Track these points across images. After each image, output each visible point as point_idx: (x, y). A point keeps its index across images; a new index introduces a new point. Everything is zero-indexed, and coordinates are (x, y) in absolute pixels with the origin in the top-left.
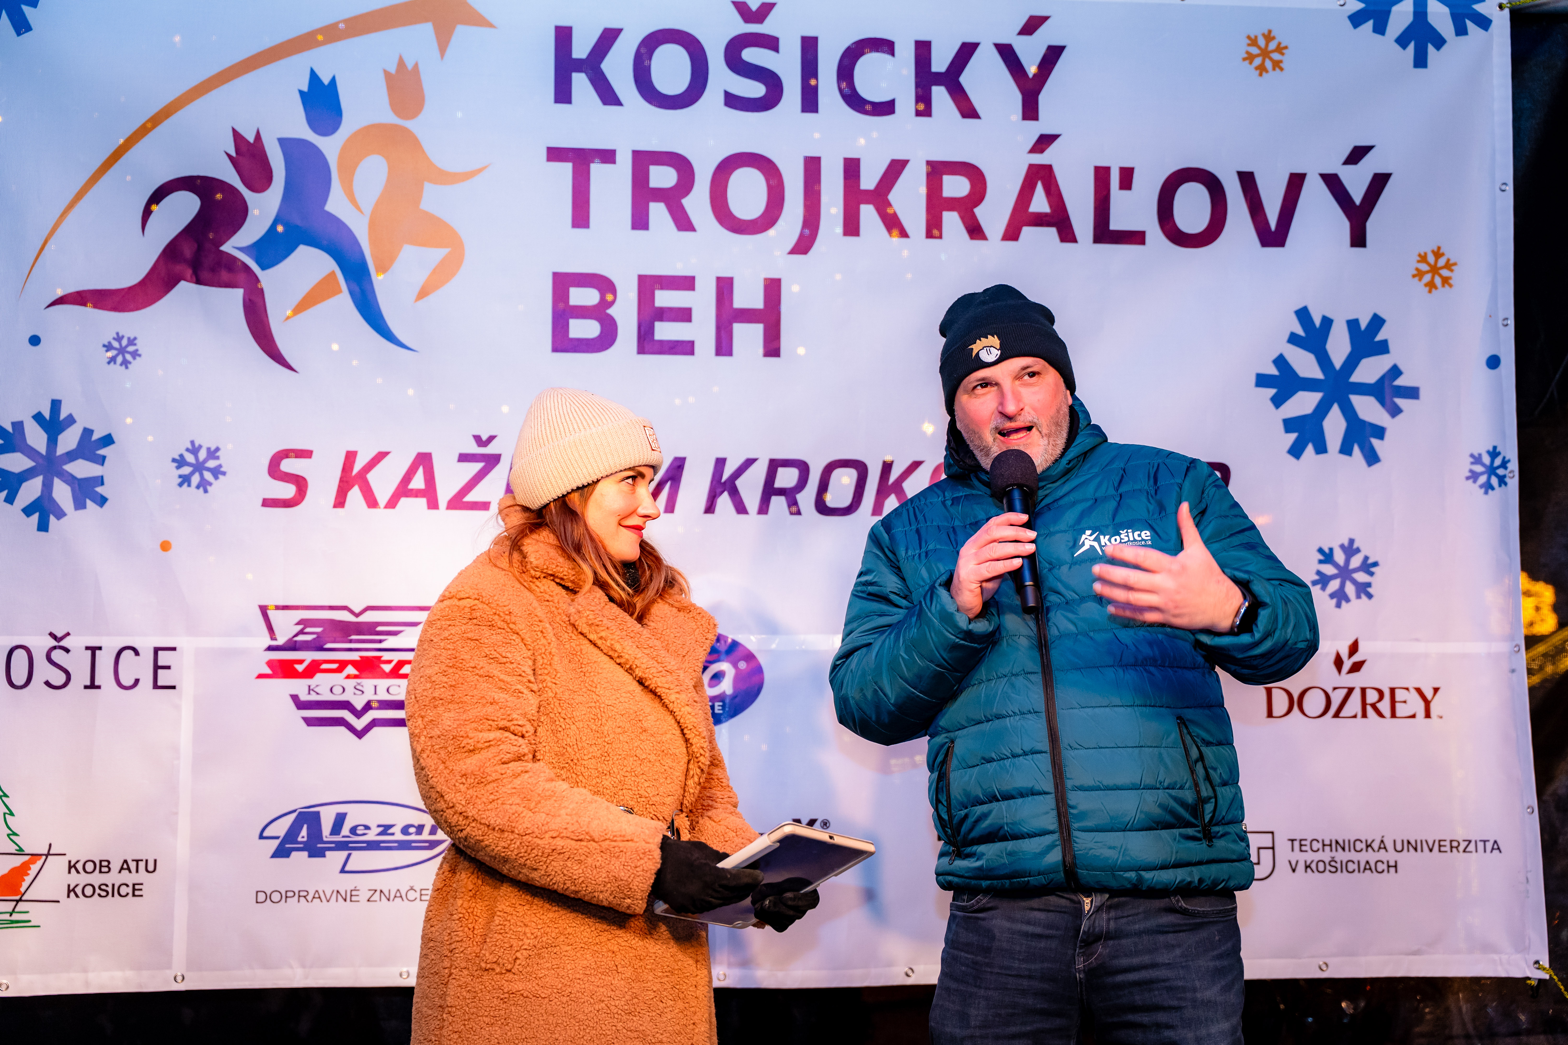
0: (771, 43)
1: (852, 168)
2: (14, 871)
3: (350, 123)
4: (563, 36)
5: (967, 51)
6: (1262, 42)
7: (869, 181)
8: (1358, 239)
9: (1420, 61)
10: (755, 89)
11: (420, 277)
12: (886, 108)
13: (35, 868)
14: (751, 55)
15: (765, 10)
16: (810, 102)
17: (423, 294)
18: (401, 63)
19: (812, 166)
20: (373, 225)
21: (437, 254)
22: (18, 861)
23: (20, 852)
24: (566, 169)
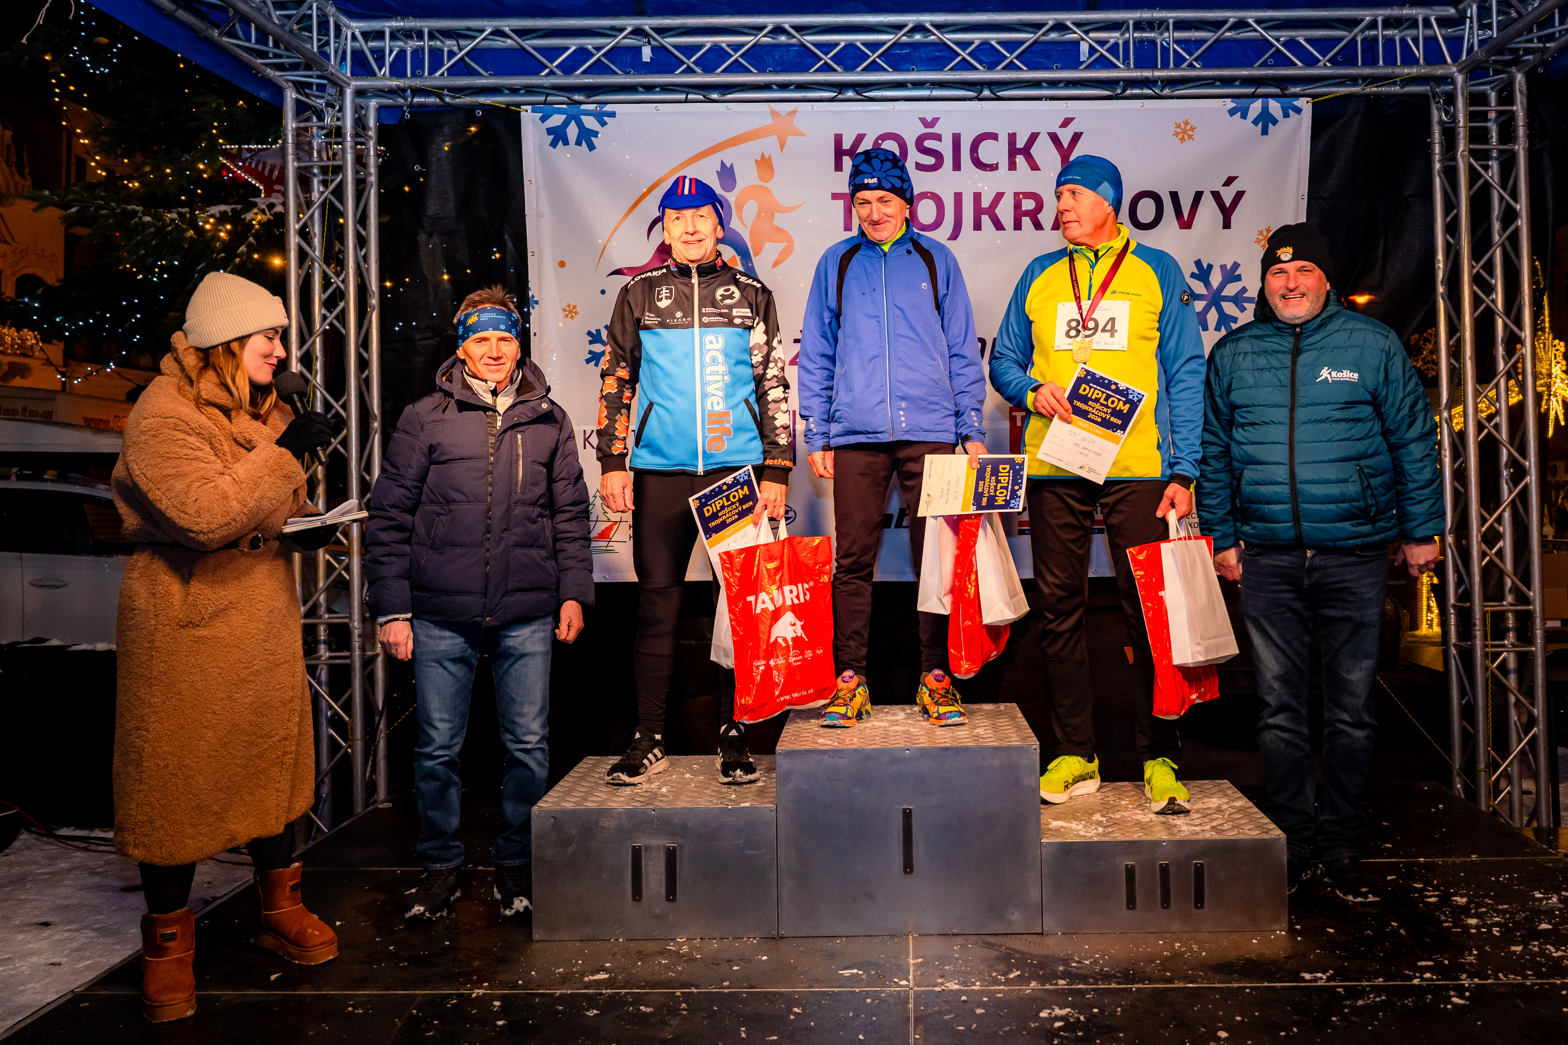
0: (938, 137)
1: (977, 197)
2: (607, 528)
3: (740, 185)
4: (838, 139)
5: (1034, 137)
6: (1183, 126)
7: (985, 203)
8: (1227, 225)
9: (1265, 132)
10: (930, 160)
11: (774, 257)
12: (993, 167)
13: (615, 527)
14: (929, 144)
15: (935, 120)
16: (957, 166)
17: (776, 264)
18: (763, 156)
19: (958, 197)
20: (752, 233)
21: (782, 246)
22: (609, 524)
23: (609, 520)
24: (840, 203)
